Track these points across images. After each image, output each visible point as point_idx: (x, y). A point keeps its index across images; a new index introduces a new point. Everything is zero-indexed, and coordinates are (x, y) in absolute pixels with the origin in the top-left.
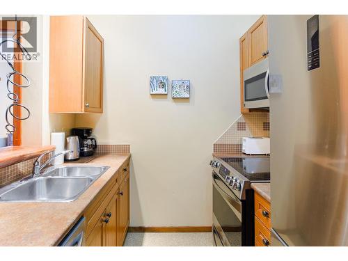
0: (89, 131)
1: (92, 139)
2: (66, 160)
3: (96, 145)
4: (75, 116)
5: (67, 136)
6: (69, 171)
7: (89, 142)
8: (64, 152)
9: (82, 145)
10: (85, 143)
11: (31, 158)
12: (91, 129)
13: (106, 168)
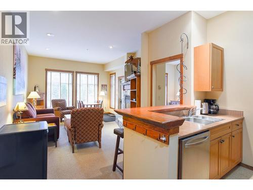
0: (214, 101)
1: (216, 105)
2: (201, 114)
3: (218, 109)
4: (206, 93)
5: (202, 102)
6: (203, 118)
7: (214, 107)
8: (201, 109)
9: (210, 108)
10: (212, 107)
11: (187, 109)
12: (215, 100)
13: (222, 120)
